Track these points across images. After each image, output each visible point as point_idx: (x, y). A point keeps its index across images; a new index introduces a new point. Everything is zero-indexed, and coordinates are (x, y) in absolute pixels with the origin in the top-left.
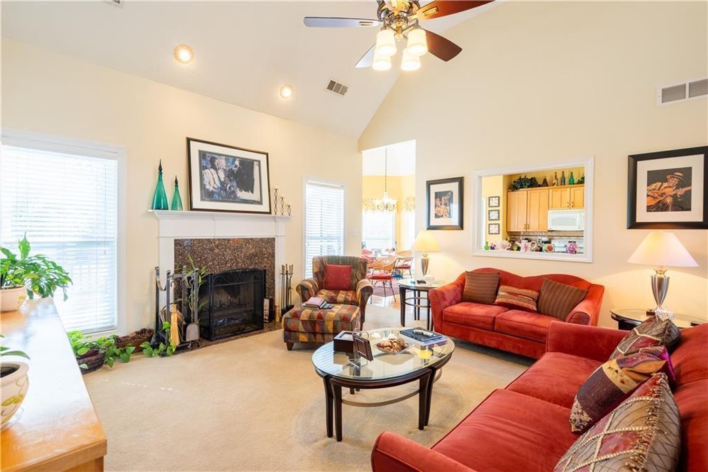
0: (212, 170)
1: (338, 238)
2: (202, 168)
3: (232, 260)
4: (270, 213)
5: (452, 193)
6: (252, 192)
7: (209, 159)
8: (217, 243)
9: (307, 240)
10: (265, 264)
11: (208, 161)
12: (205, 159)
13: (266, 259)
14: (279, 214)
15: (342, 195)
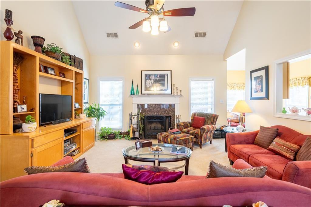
0: (149, 80)
1: (211, 104)
2: (146, 80)
3: (157, 112)
4: (171, 94)
5: (262, 77)
6: (164, 86)
7: (148, 76)
8: (151, 105)
9: (192, 105)
10: (170, 114)
11: (148, 77)
12: (147, 77)
13: (171, 112)
14: (175, 94)
15: (213, 83)
